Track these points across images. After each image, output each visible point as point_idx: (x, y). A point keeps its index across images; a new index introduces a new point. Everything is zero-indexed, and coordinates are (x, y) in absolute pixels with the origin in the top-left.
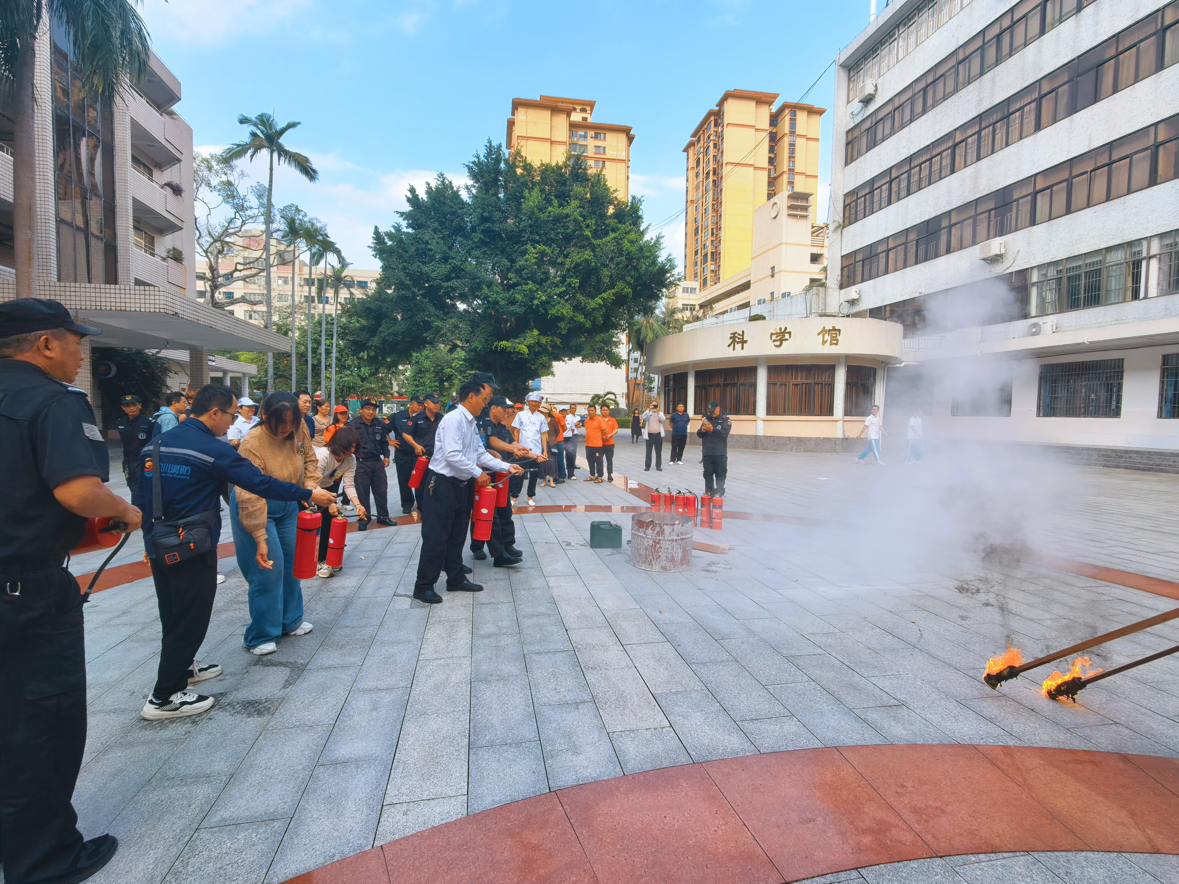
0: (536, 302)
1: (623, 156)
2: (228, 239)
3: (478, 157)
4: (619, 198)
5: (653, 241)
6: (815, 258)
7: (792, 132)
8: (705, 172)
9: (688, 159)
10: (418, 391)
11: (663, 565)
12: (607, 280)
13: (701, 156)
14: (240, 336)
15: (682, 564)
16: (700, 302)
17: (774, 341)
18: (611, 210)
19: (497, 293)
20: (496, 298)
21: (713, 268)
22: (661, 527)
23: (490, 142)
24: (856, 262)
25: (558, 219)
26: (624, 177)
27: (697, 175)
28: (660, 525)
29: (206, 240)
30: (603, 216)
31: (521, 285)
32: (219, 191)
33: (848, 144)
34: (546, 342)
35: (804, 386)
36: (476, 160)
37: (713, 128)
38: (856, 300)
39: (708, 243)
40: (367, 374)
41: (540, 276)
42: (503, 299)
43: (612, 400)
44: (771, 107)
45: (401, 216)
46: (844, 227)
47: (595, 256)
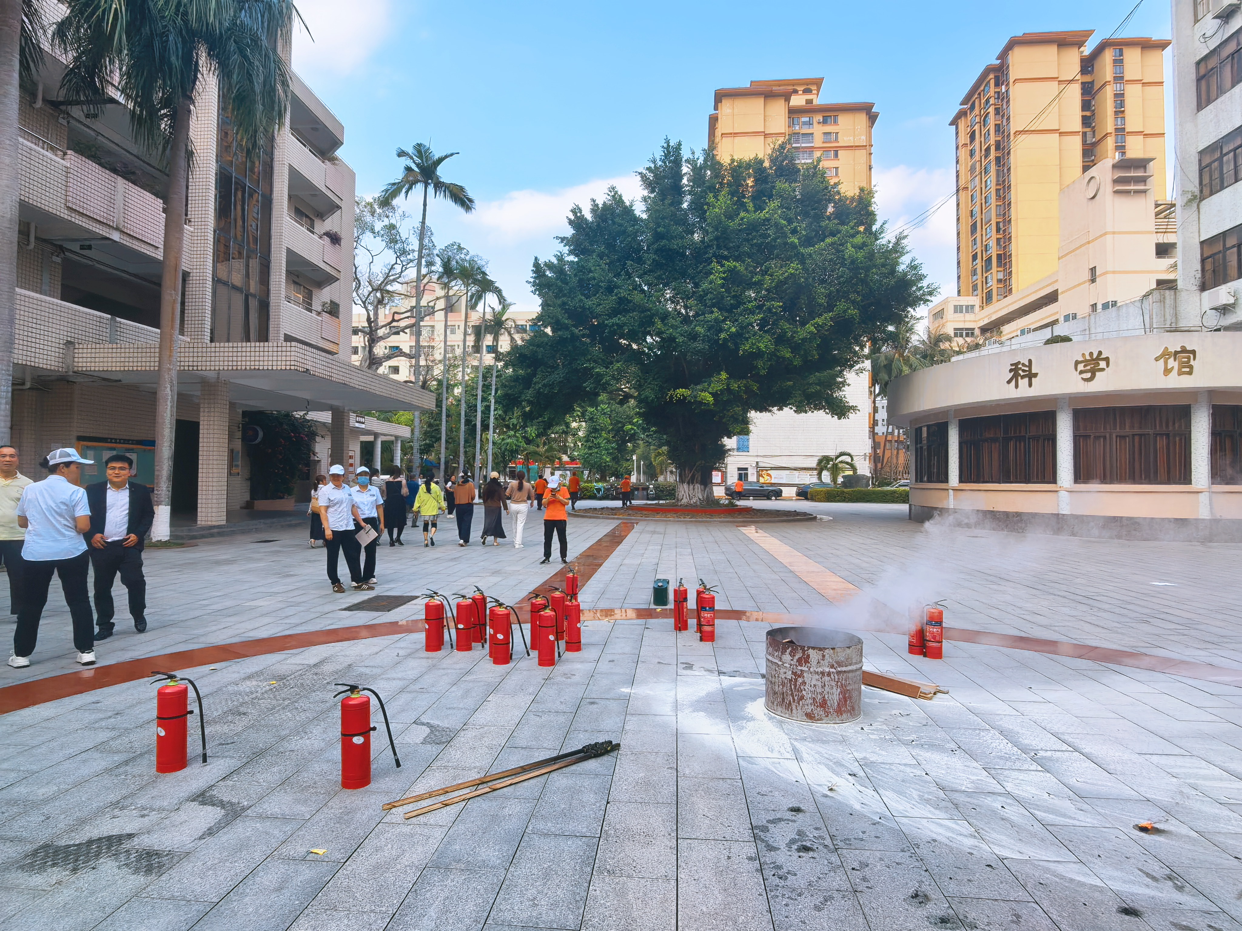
0: (722, 336)
1: (862, 140)
2: (389, 288)
3: (654, 161)
4: (842, 191)
5: (891, 245)
6: (1163, 250)
7: (1119, 79)
8: (983, 149)
9: (957, 133)
10: (591, 454)
11: (809, 711)
12: (822, 301)
13: (977, 127)
14: (378, 393)
15: (839, 711)
16: (981, 324)
17: (1081, 372)
18: (830, 209)
19: (672, 326)
20: (671, 334)
21: (1001, 276)
22: (804, 651)
23: (668, 142)
24: (1226, 249)
25: (753, 227)
26: (865, 168)
27: (972, 154)
28: (803, 648)
29: (366, 290)
30: (820, 216)
31: (703, 314)
32: (382, 236)
33: (1199, 80)
34: (739, 387)
35: (1137, 439)
36: (653, 166)
37: (992, 89)
38: (1229, 305)
39: (992, 243)
40: (534, 435)
41: (729, 301)
42: (682, 335)
43: (847, 463)
44: (1082, 49)
45: (562, 242)
46: (1202, 199)
47: (805, 269)
